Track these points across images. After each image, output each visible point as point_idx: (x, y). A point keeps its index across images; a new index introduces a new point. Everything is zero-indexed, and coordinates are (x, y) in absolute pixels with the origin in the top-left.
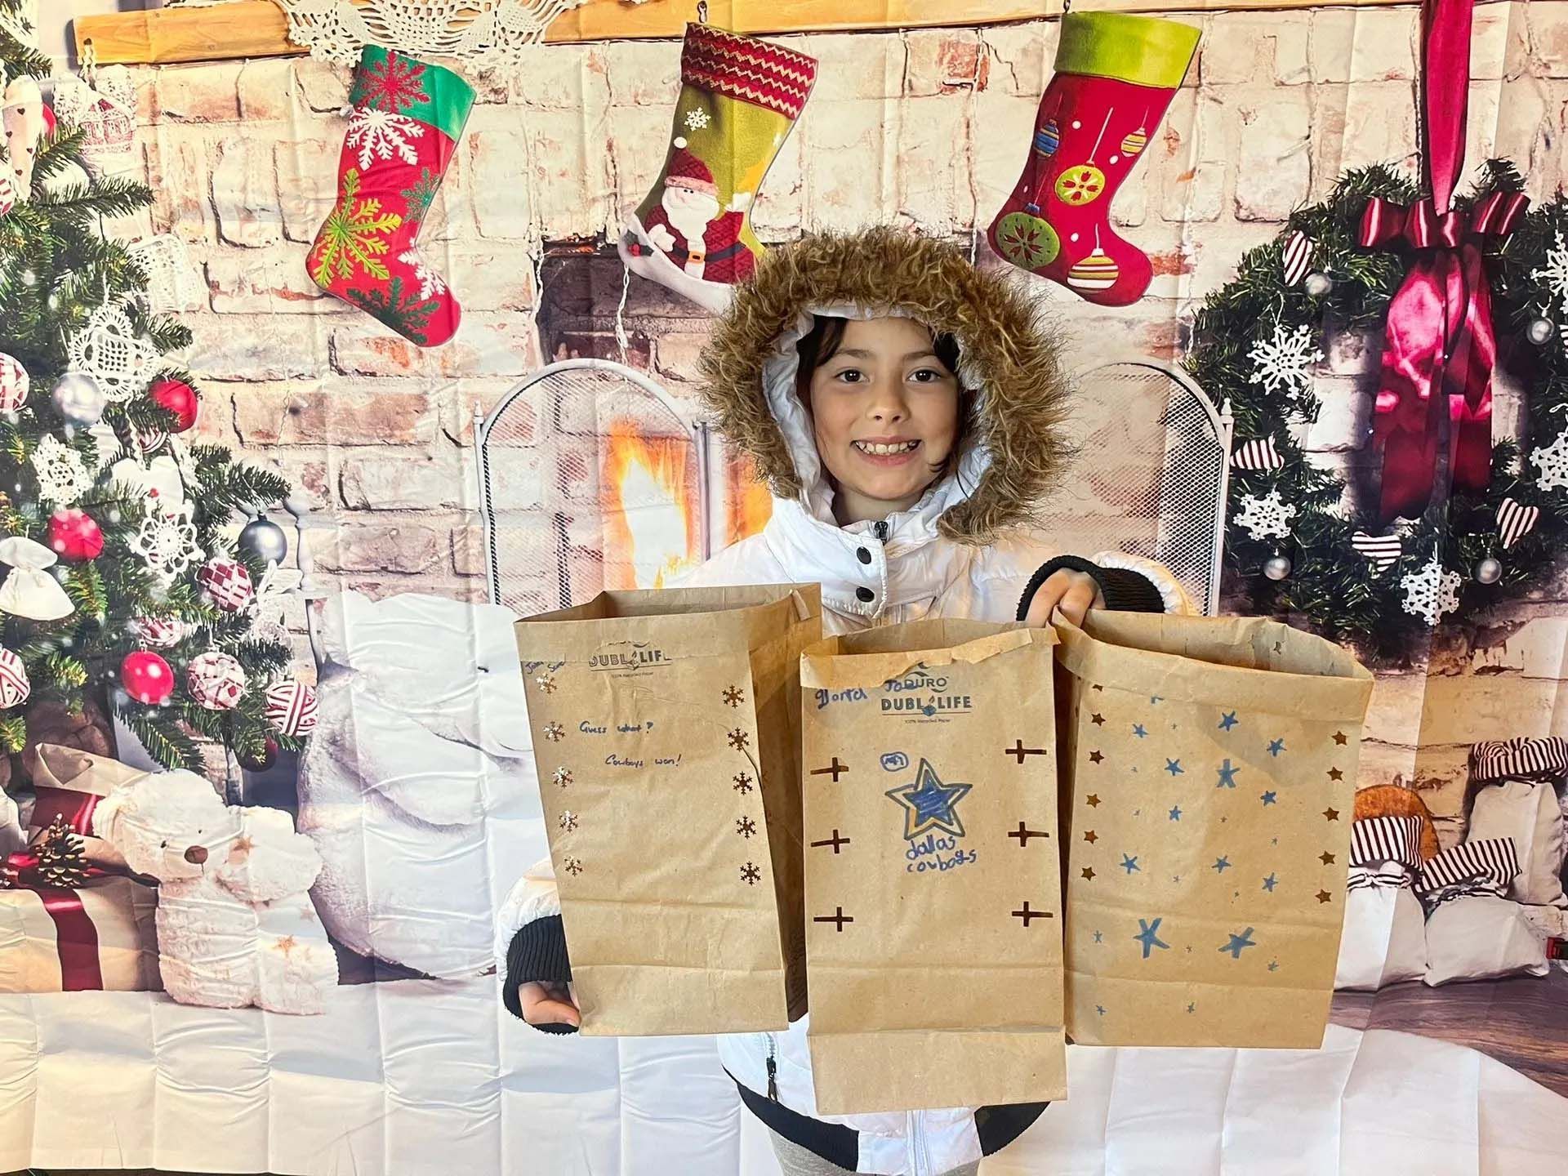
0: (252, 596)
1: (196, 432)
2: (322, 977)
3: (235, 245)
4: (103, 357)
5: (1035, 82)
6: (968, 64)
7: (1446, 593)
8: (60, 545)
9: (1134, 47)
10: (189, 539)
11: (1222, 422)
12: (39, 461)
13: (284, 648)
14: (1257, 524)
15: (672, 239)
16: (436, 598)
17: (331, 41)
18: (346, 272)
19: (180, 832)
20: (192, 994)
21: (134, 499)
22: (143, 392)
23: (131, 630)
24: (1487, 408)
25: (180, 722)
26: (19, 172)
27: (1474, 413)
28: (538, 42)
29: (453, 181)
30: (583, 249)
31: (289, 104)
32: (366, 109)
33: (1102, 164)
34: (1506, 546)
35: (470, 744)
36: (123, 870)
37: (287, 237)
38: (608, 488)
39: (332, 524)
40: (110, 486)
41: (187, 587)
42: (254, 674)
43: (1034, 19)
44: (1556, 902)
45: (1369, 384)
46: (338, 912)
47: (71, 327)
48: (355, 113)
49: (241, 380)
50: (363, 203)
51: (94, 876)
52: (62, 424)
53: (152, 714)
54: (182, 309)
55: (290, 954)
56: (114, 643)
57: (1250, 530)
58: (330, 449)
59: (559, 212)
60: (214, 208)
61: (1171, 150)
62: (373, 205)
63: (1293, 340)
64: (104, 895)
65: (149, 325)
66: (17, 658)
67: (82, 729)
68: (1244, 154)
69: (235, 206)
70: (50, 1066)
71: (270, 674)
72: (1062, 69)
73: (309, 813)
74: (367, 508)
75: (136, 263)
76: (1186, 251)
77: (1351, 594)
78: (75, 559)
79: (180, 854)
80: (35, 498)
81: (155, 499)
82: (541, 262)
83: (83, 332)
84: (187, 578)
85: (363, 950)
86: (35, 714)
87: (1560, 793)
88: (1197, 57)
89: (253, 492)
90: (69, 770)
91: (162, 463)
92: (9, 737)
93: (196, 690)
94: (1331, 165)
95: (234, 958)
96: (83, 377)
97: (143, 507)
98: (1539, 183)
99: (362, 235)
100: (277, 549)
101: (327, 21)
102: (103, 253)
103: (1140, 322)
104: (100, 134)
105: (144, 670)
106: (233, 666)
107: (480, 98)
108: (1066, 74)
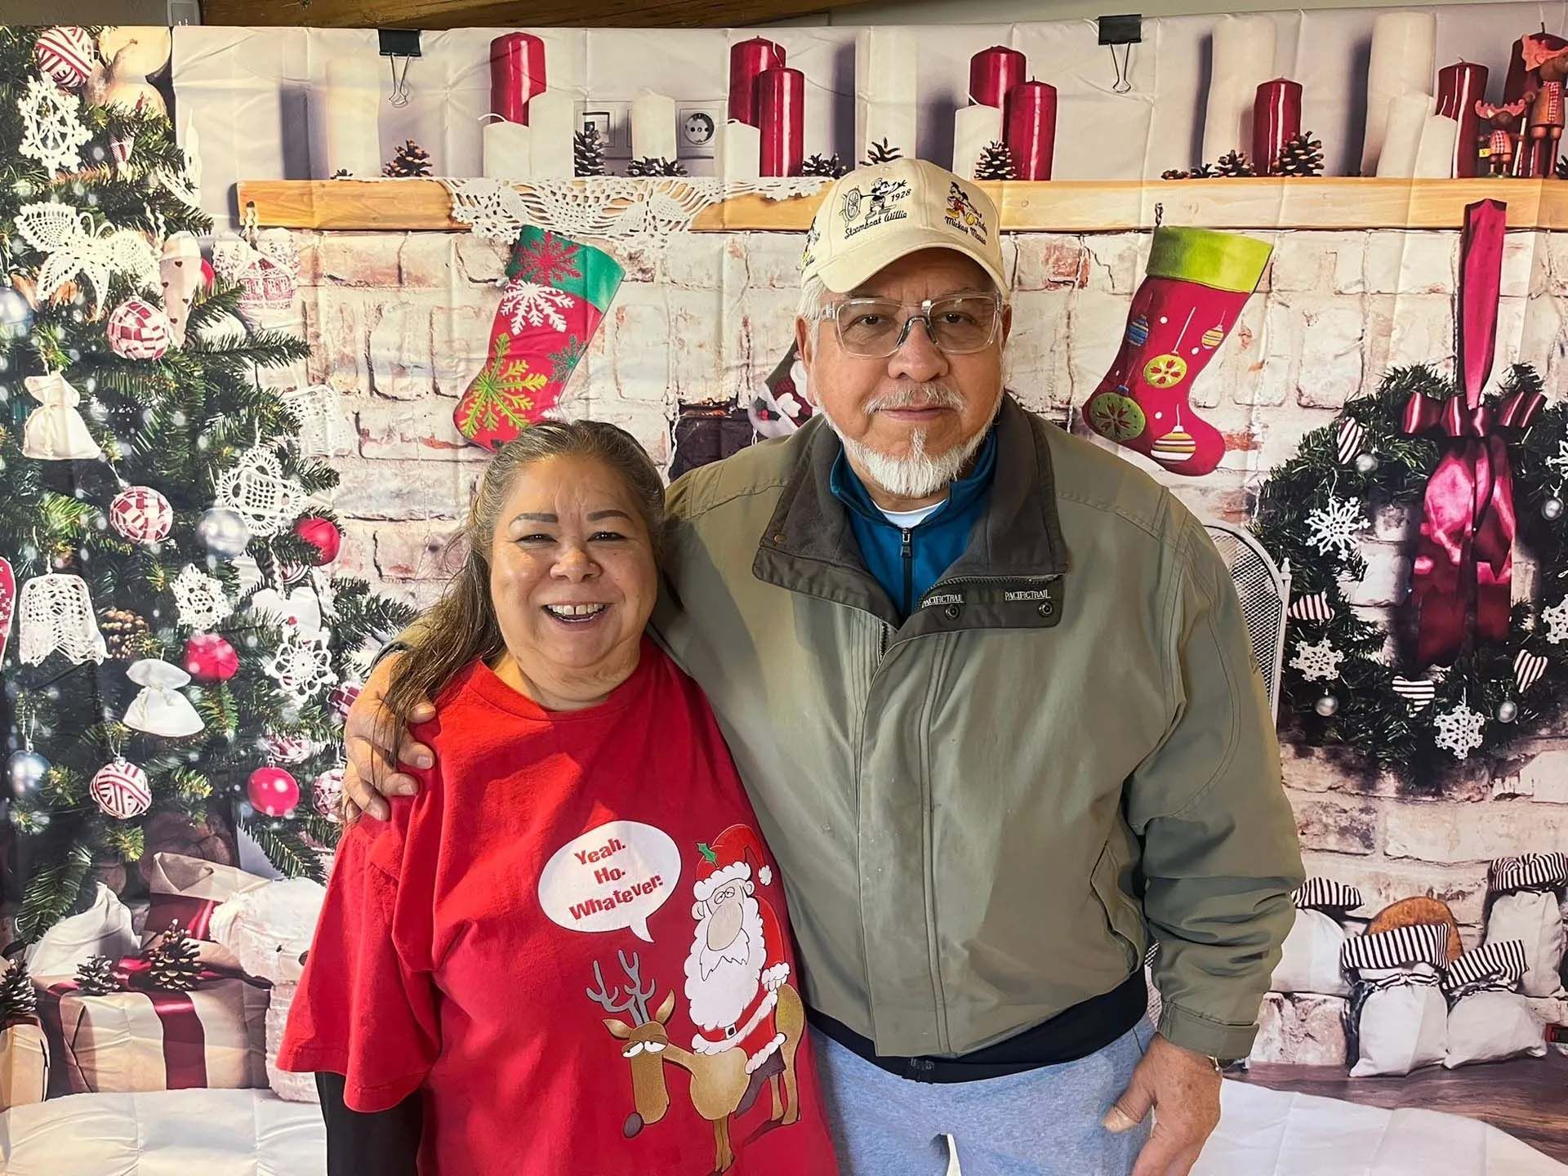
1: (337, 566)
3: (386, 397)
4: (251, 495)
5: (1130, 282)
6: (1071, 265)
7: (1472, 731)
8: (194, 667)
9: (1215, 256)
10: (323, 664)
11: (1282, 578)
12: (179, 589)
14: (1310, 667)
15: (799, 406)
17: (492, 220)
18: (492, 424)
19: (295, 937)
20: (298, 1092)
21: (272, 625)
22: (288, 528)
23: (260, 748)
24: (1507, 574)
25: (303, 834)
26: (174, 321)
27: (1497, 578)
28: (685, 229)
29: (598, 348)
30: (716, 413)
31: (448, 275)
32: (520, 281)
33: (1185, 354)
34: (1521, 691)
36: (237, 973)
37: (437, 391)
40: (249, 614)
41: (318, 708)
43: (1130, 230)
44: (1556, 994)
45: (1409, 549)
47: (220, 466)
48: (510, 285)
49: (383, 519)
50: (511, 364)
51: (207, 979)
52: (204, 555)
53: (275, 826)
54: (331, 454)
56: (241, 759)
57: (1303, 672)
59: (696, 379)
60: (369, 363)
61: (1244, 345)
62: (521, 366)
63: (1344, 510)
64: (218, 997)
65: (298, 467)
66: (141, 772)
67: (205, 839)
68: (1306, 351)
69: (391, 363)
70: (148, 1162)
72: (1154, 273)
75: (290, 411)
76: (1254, 430)
77: (1391, 730)
78: (208, 681)
79: (294, 958)
80: (173, 624)
81: (293, 626)
82: (676, 423)
83: (232, 471)
84: (320, 700)
86: (155, 824)
87: (1560, 899)
88: (1269, 267)
89: (389, 622)
90: (188, 877)
91: (304, 595)
92: (126, 846)
93: (320, 804)
94: (1380, 363)
96: (229, 513)
97: (280, 634)
98: (1554, 384)
99: (509, 392)
101: (490, 203)
102: (257, 399)
103: (1213, 490)
104: (260, 290)
105: (271, 786)
107: (628, 276)
108: (1156, 277)
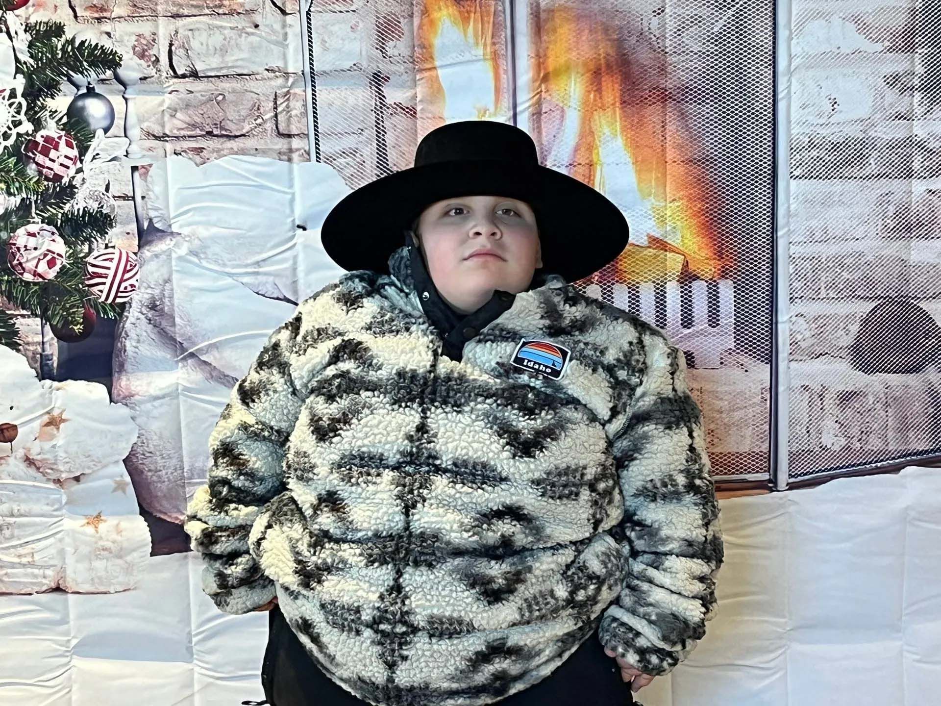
0: (79, 165)
1: (31, 9)
2: (134, 550)
13: (107, 216)
16: (259, 159)
35: (288, 301)
38: (423, 46)
39: (161, 93)
41: (13, 160)
42: (75, 244)
46: (155, 478)
55: (99, 530)
58: (161, 20)
71: (91, 243)
73: (124, 383)
74: (194, 75)
84: (15, 150)
85: (177, 518)
89: (85, 64)
93: (15, 262)
95: (39, 540)
100: (105, 118)
106: (53, 237)
